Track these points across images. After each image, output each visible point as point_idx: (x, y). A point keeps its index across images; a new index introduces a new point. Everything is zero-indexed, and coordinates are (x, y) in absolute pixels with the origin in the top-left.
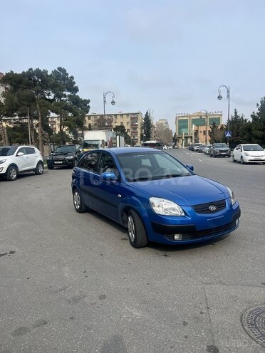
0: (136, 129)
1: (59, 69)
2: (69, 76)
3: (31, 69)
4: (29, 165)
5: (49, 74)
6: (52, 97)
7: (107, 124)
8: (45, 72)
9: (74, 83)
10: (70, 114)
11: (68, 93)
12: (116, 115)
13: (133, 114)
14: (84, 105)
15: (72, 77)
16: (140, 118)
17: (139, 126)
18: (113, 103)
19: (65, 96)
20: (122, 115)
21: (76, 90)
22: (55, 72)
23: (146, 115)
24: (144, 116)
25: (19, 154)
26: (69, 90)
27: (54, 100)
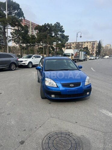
0: (94, 48)
1: (57, 23)
2: (61, 26)
3: (46, 24)
4: (37, 62)
5: (53, 25)
6: (53, 35)
7: (80, 46)
8: (51, 24)
9: (63, 29)
10: (60, 42)
11: (60, 33)
12: (85, 42)
13: (93, 42)
14: (66, 38)
15: (62, 26)
16: (96, 43)
17: (95, 47)
18: (81, 37)
19: (59, 34)
20: (88, 42)
21: (64, 31)
22: (55, 24)
23: (99, 42)
24: (98, 43)
25: (34, 58)
26: (60, 32)
27: (54, 36)
